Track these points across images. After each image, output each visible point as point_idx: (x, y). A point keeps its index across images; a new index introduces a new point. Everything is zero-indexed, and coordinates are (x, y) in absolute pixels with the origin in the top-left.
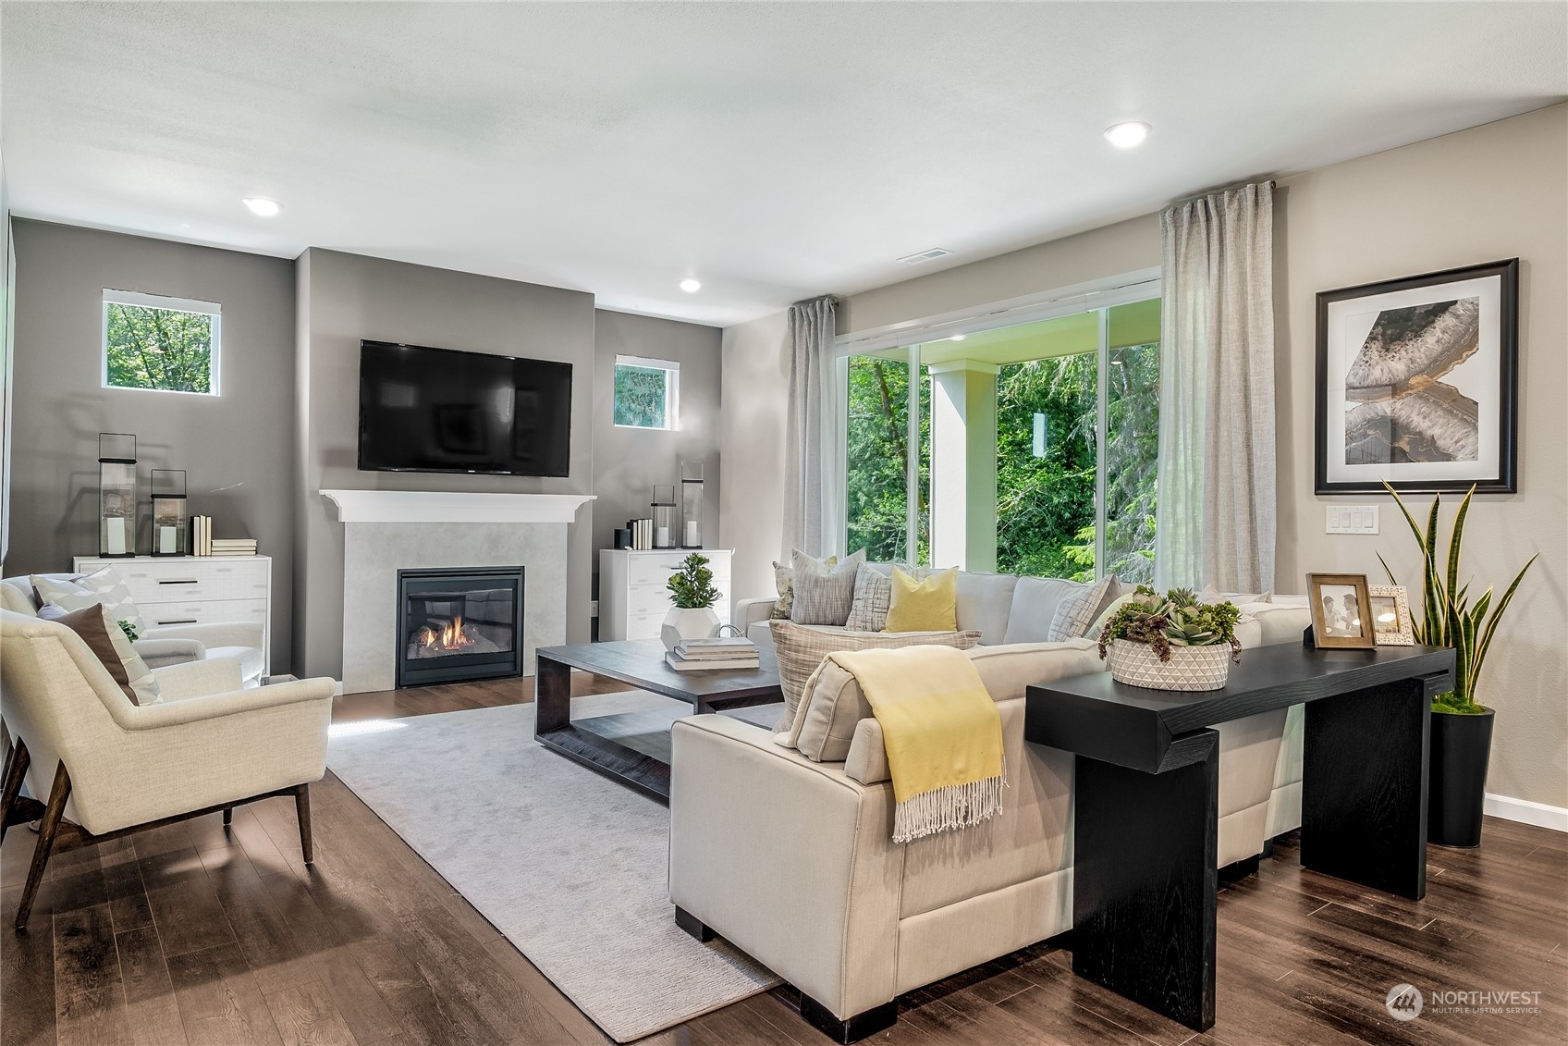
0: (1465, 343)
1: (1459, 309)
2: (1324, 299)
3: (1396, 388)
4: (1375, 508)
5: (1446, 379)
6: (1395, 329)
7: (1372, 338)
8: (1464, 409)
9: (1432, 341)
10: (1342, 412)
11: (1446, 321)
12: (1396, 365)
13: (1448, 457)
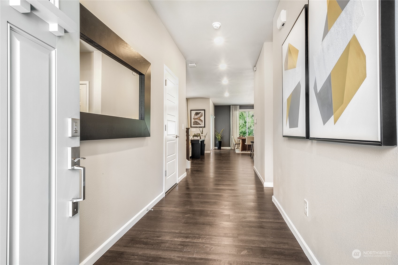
0: (201, 116)
1: (201, 113)
2: (191, 110)
3: (197, 119)
4: (195, 129)
5: (200, 118)
6: (197, 114)
7: (195, 114)
8: (202, 121)
9: (199, 115)
10: (193, 120)
11: (200, 114)
12: (196, 117)
13: (201, 125)
